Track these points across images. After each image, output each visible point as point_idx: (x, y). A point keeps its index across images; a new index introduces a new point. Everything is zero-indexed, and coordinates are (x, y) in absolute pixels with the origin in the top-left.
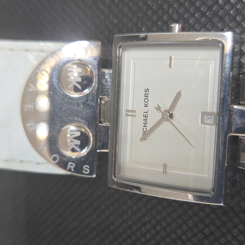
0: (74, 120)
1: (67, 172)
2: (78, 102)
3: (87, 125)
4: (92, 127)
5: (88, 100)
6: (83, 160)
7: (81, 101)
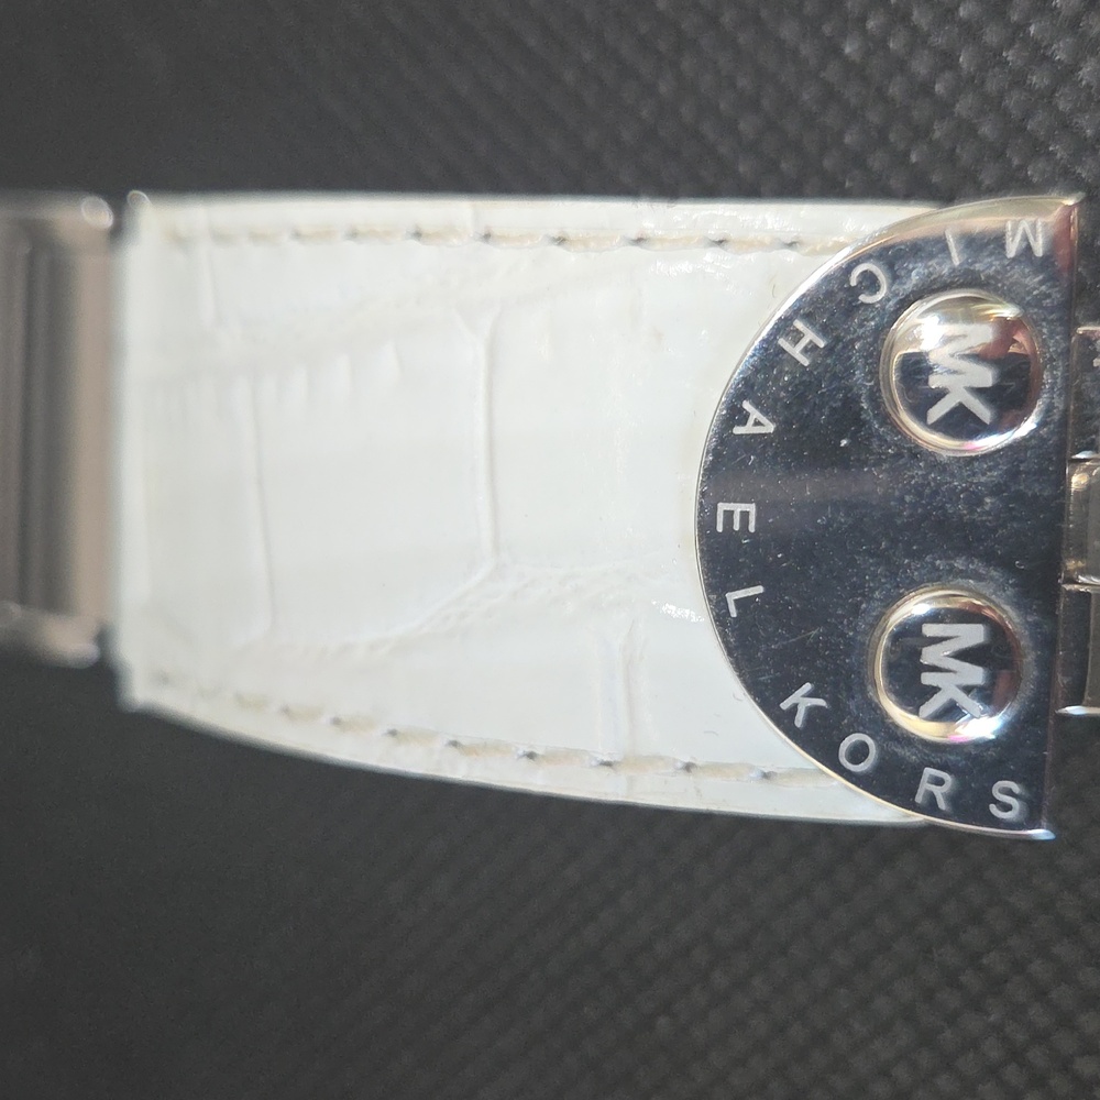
0: (952, 571)
1: (909, 816)
2: (972, 483)
3: (1010, 592)
4: (1036, 602)
5: (1019, 472)
6: (989, 758)
7: (983, 479)
